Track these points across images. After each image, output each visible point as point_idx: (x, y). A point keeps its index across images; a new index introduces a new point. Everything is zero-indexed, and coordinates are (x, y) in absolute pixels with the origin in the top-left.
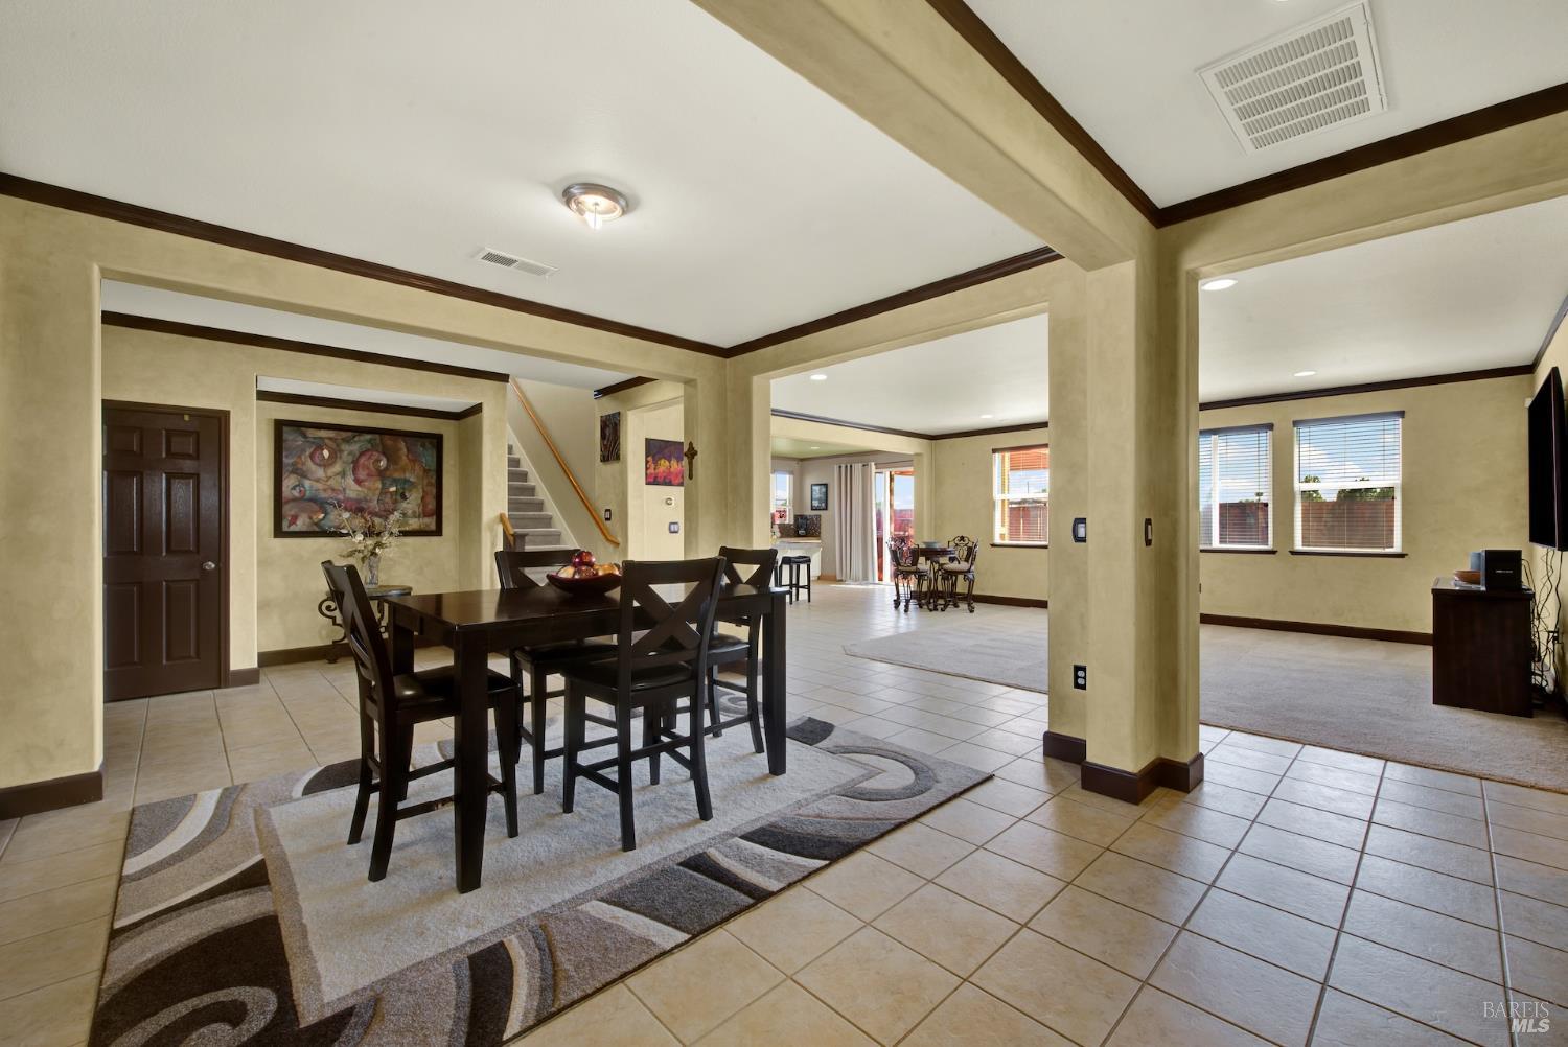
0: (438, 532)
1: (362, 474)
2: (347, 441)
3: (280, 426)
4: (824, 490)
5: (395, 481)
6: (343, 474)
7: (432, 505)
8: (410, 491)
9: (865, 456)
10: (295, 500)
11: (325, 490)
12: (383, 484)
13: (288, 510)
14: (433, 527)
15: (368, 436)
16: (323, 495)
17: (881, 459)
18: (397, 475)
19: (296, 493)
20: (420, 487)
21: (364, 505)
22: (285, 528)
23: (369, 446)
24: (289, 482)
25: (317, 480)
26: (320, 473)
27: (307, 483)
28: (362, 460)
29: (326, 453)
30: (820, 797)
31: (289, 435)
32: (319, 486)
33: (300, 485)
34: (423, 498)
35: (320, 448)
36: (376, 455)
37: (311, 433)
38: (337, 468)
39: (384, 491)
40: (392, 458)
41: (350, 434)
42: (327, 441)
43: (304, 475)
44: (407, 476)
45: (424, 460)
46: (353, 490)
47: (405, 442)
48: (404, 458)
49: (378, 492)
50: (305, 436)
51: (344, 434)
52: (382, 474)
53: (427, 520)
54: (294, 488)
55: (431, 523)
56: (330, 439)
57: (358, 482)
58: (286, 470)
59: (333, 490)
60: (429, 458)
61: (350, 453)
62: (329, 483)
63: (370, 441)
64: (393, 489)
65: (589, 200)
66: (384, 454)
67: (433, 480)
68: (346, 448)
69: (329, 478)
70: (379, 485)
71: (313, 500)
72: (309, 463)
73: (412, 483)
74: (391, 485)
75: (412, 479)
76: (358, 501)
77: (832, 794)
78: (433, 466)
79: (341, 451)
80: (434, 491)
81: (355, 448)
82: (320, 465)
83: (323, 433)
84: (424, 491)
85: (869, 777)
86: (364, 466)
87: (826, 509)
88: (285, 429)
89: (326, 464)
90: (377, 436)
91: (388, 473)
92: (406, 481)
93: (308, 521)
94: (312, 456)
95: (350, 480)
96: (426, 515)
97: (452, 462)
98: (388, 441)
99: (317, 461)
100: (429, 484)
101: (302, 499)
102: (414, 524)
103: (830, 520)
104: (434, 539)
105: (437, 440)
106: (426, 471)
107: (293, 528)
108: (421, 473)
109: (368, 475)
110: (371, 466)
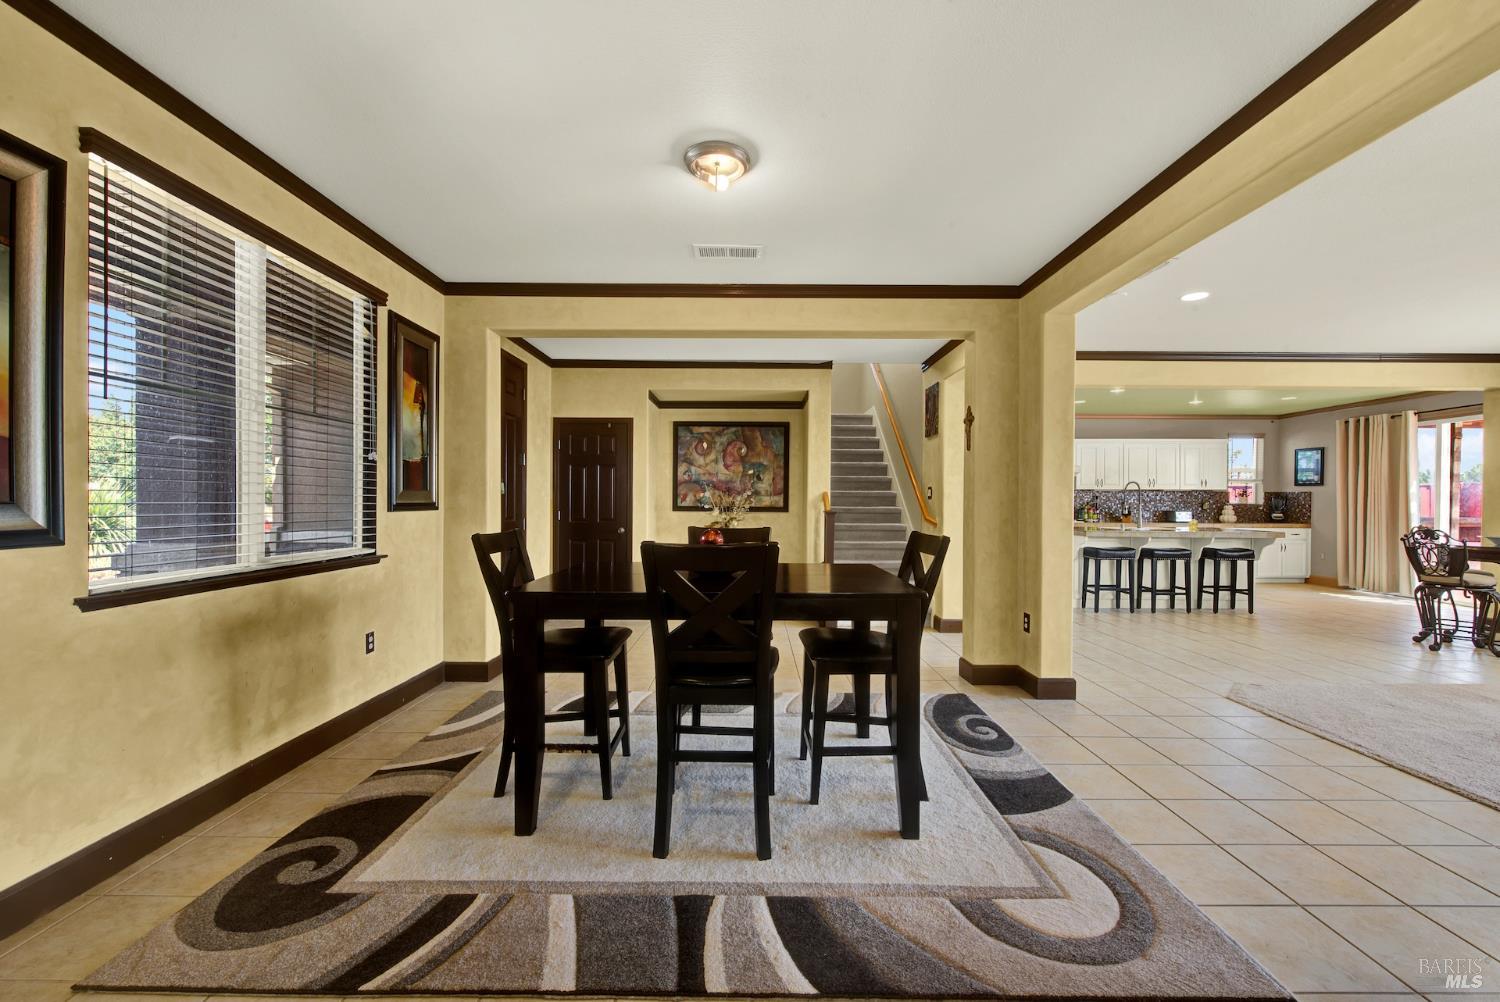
0: (785, 508)
1: (729, 461)
2: (719, 434)
3: (677, 425)
4: (1319, 456)
5: (753, 466)
6: (716, 461)
7: (780, 485)
8: (763, 474)
9: (1394, 404)
10: (686, 482)
11: (704, 474)
12: (744, 468)
13: (682, 490)
14: (781, 504)
15: (733, 429)
16: (704, 478)
17: (1426, 405)
18: (754, 460)
19: (686, 477)
20: (771, 469)
21: (730, 485)
22: (679, 504)
23: (734, 437)
24: (682, 468)
25: (700, 467)
26: (701, 460)
27: (693, 469)
28: (730, 448)
29: (705, 445)
30: (925, 891)
31: (682, 433)
32: (701, 471)
33: (688, 471)
34: (774, 479)
35: (701, 441)
36: (739, 444)
37: (697, 430)
38: (712, 456)
39: (744, 474)
40: (750, 446)
41: (721, 428)
42: (706, 436)
43: (691, 463)
44: (762, 460)
45: (775, 446)
46: (722, 473)
47: (760, 431)
48: (760, 445)
49: (740, 475)
50: (692, 433)
51: (717, 429)
52: (743, 460)
53: (776, 498)
54: (684, 474)
55: (779, 500)
56: (708, 433)
57: (727, 467)
58: (681, 459)
59: (710, 474)
60: (778, 445)
61: (721, 444)
62: (708, 468)
63: (734, 433)
64: (751, 472)
65: (709, 160)
66: (744, 442)
67: (782, 464)
68: (718, 440)
69: (707, 465)
70: (741, 469)
71: (697, 482)
72: (695, 454)
73: (765, 466)
74: (750, 469)
75: (765, 463)
76: (727, 482)
77: (945, 895)
78: (782, 452)
79: (715, 443)
80: (782, 473)
81: (724, 439)
82: (701, 455)
83: (703, 429)
84: (774, 474)
85: (1025, 894)
86: (732, 455)
87: (1321, 482)
88: (680, 428)
89: (705, 454)
90: (739, 428)
91: (747, 459)
92: (761, 464)
93: (693, 498)
94: (696, 448)
95: (721, 466)
96: (776, 493)
97: (797, 447)
98: (748, 432)
99: (700, 451)
100: (779, 467)
101: (689, 482)
102: (767, 501)
103: (1329, 501)
104: (782, 515)
105: (785, 427)
106: (776, 456)
107: (684, 504)
108: (772, 458)
109: (734, 461)
110: (736, 453)
